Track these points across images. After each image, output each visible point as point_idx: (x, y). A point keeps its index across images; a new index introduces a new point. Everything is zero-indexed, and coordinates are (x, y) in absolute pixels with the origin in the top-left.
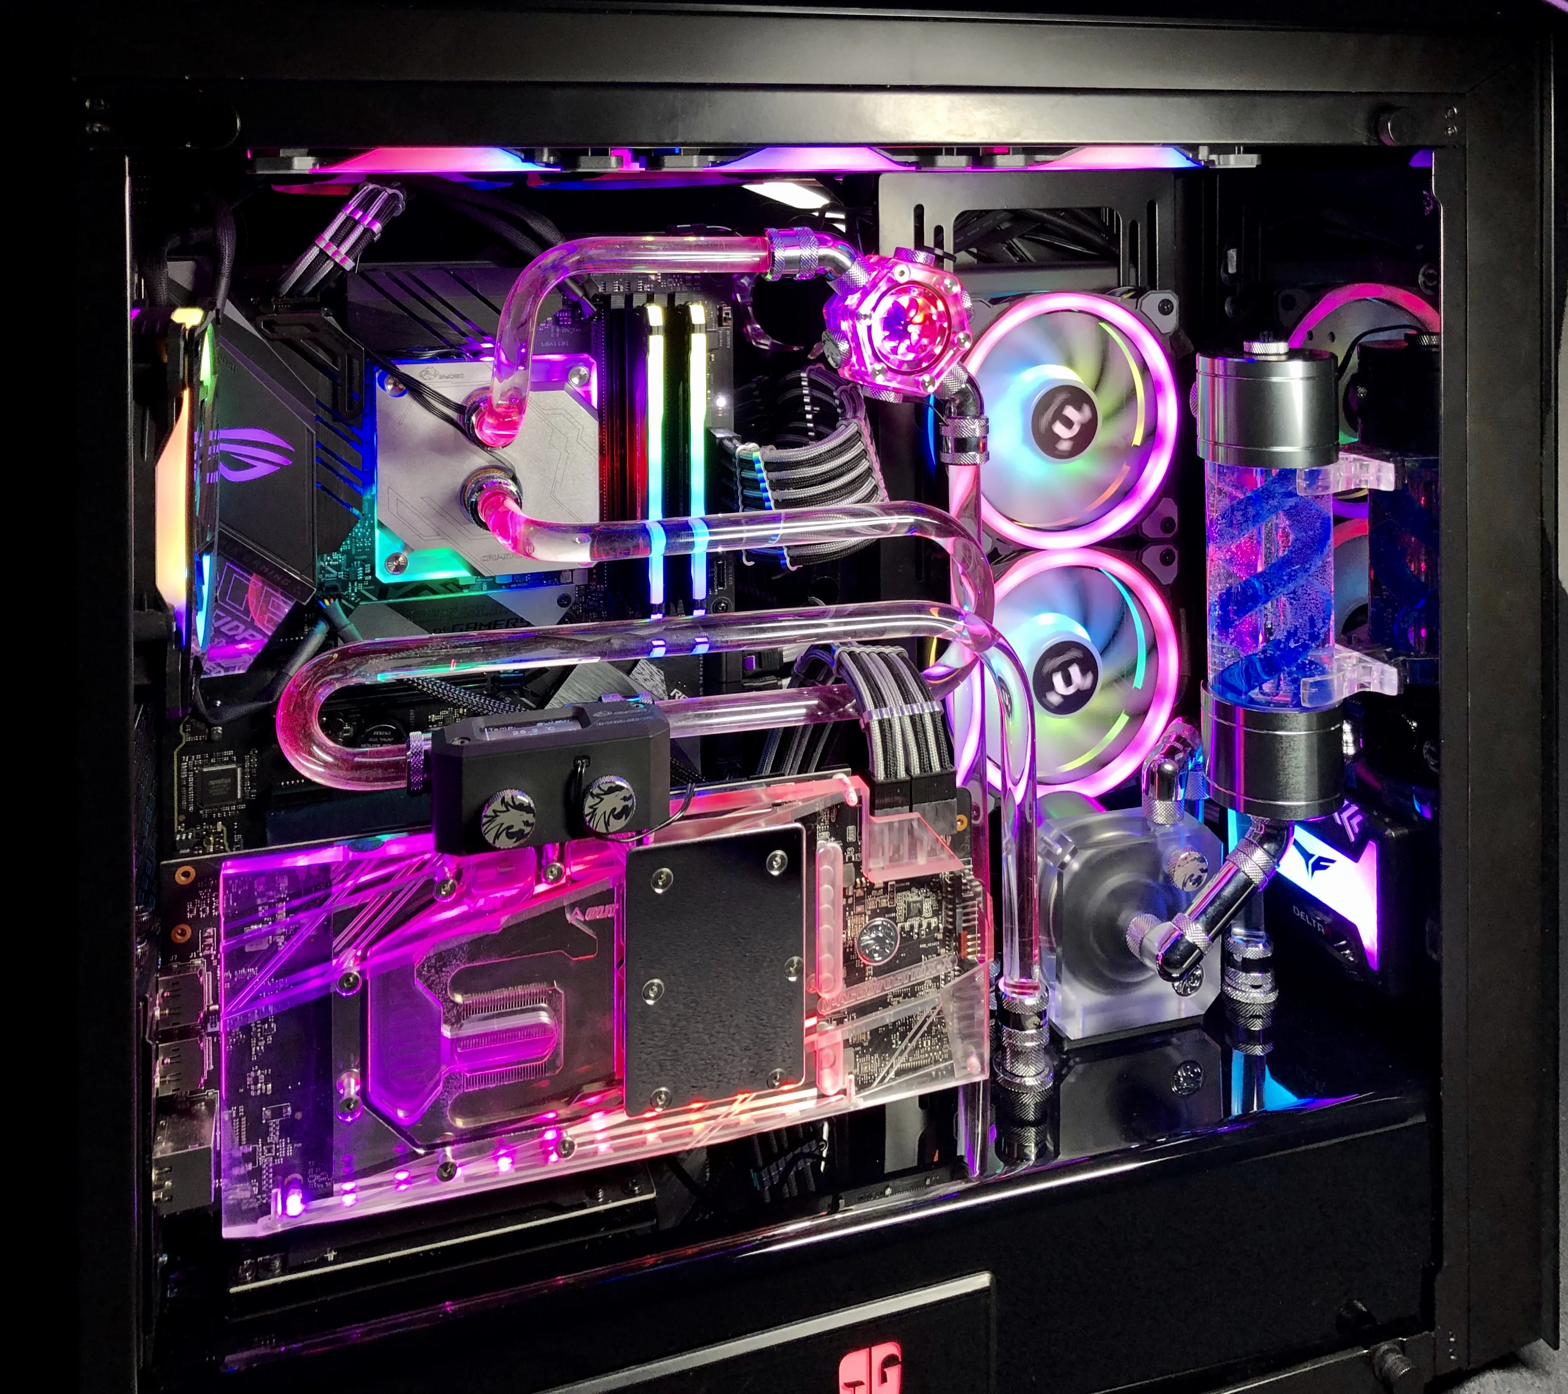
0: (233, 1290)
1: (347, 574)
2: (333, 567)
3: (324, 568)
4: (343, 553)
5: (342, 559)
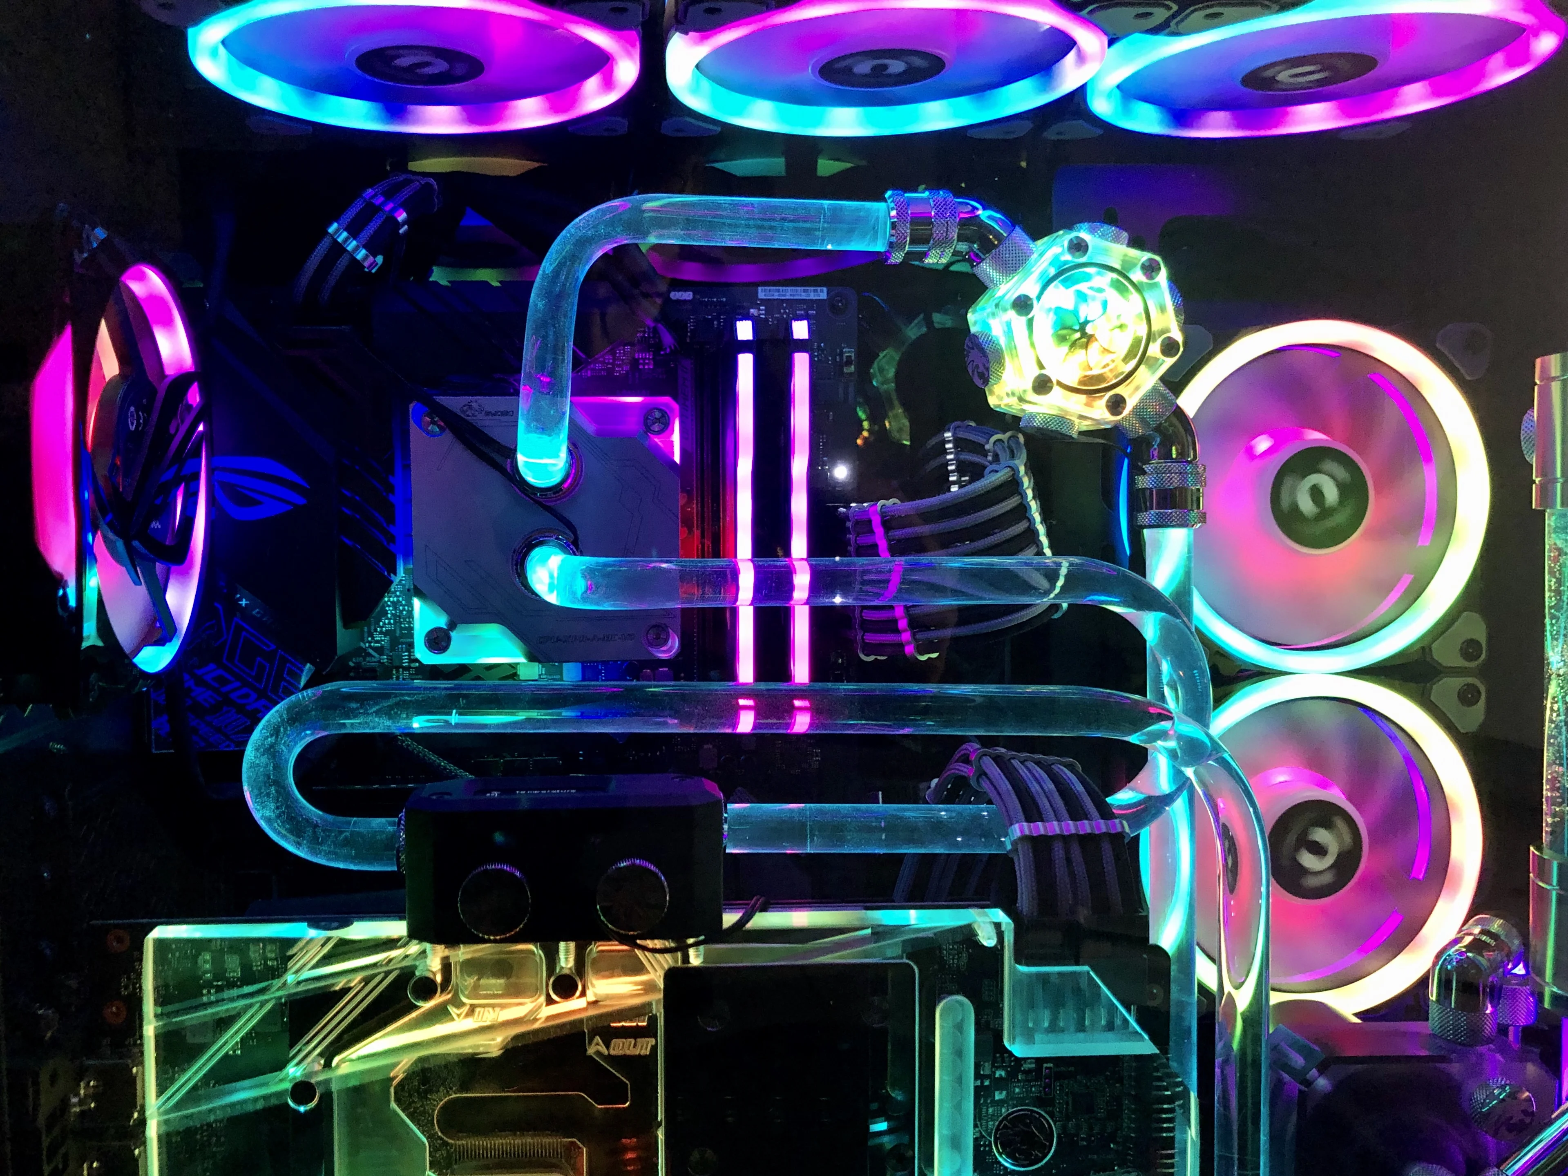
1: (391, 659)
3: (365, 650)
4: (386, 634)
5: (385, 641)
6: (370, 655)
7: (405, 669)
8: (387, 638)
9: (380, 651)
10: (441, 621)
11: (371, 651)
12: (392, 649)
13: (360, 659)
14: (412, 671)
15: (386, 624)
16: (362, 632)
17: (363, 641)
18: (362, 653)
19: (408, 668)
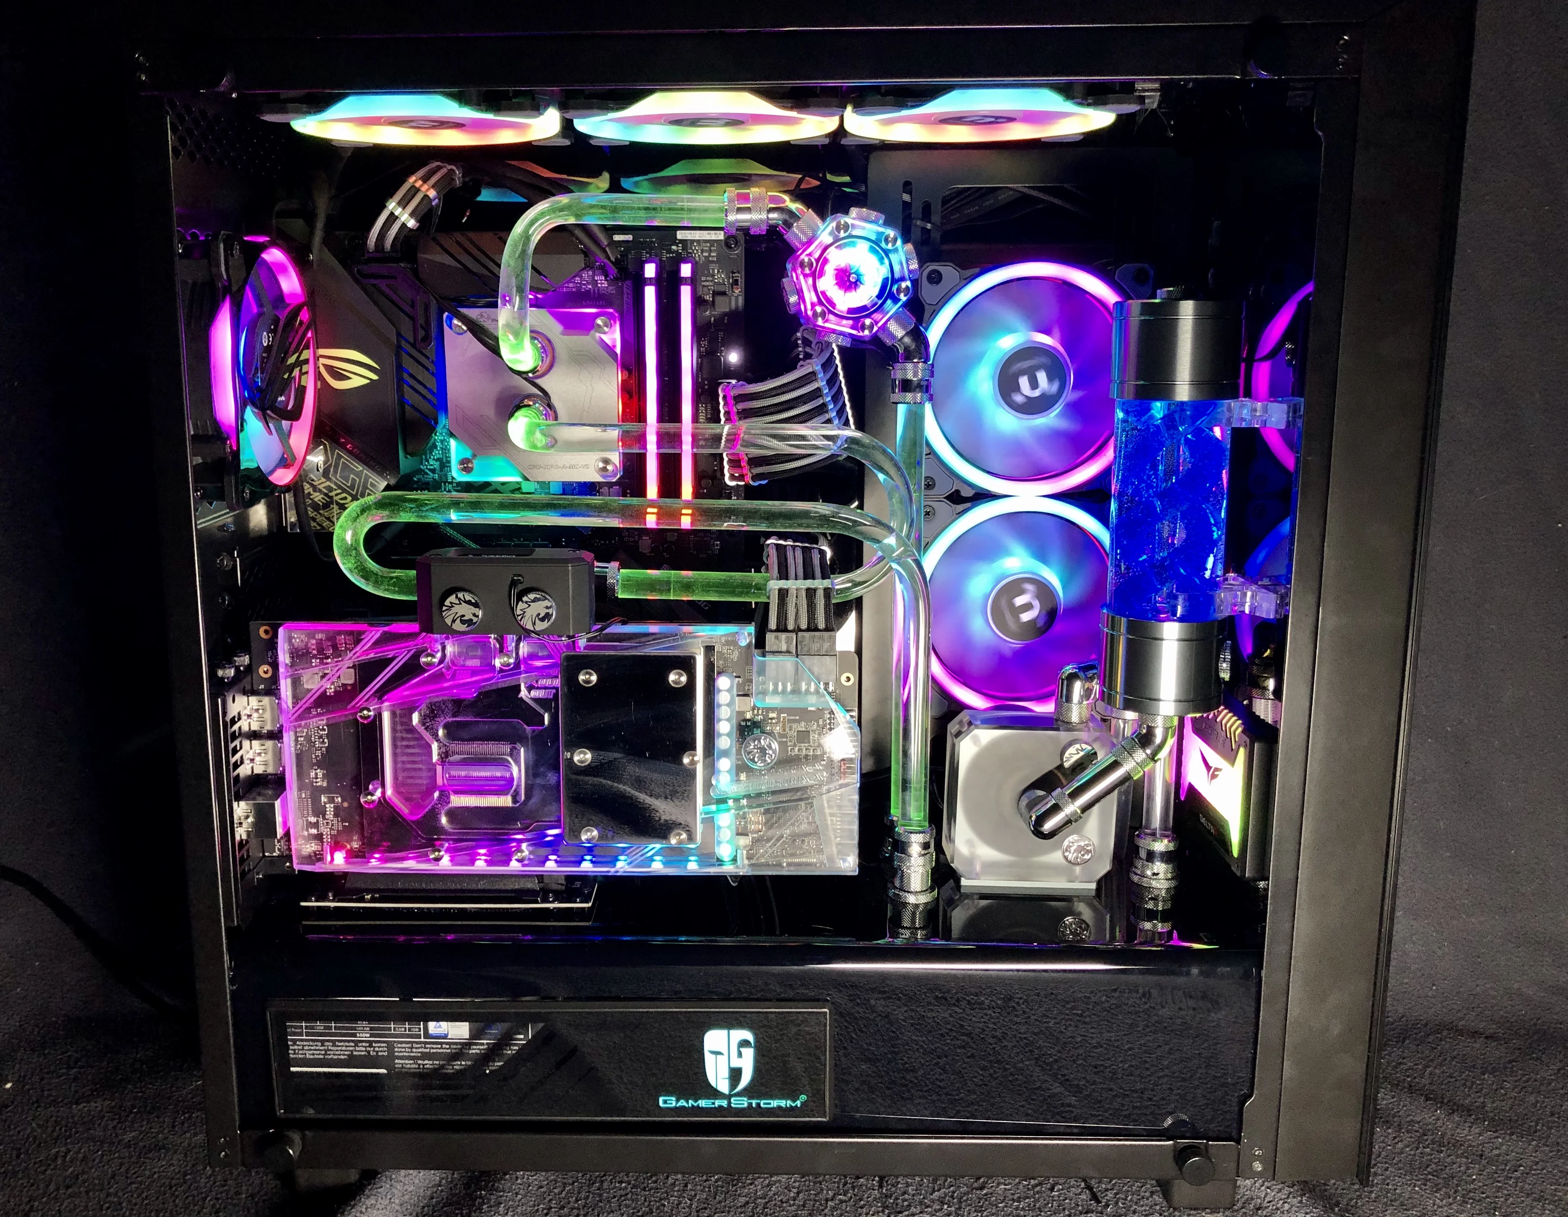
0: (303, 904)
1: (440, 476)
2: (430, 470)
3: (423, 471)
4: (438, 460)
5: (436, 465)
6: (427, 474)
7: (449, 483)
8: (438, 463)
9: (433, 471)
10: (468, 454)
11: (427, 471)
12: (441, 470)
13: (420, 476)
14: (455, 485)
15: (437, 453)
16: (422, 459)
17: (422, 464)
18: (420, 471)
19: (451, 483)
